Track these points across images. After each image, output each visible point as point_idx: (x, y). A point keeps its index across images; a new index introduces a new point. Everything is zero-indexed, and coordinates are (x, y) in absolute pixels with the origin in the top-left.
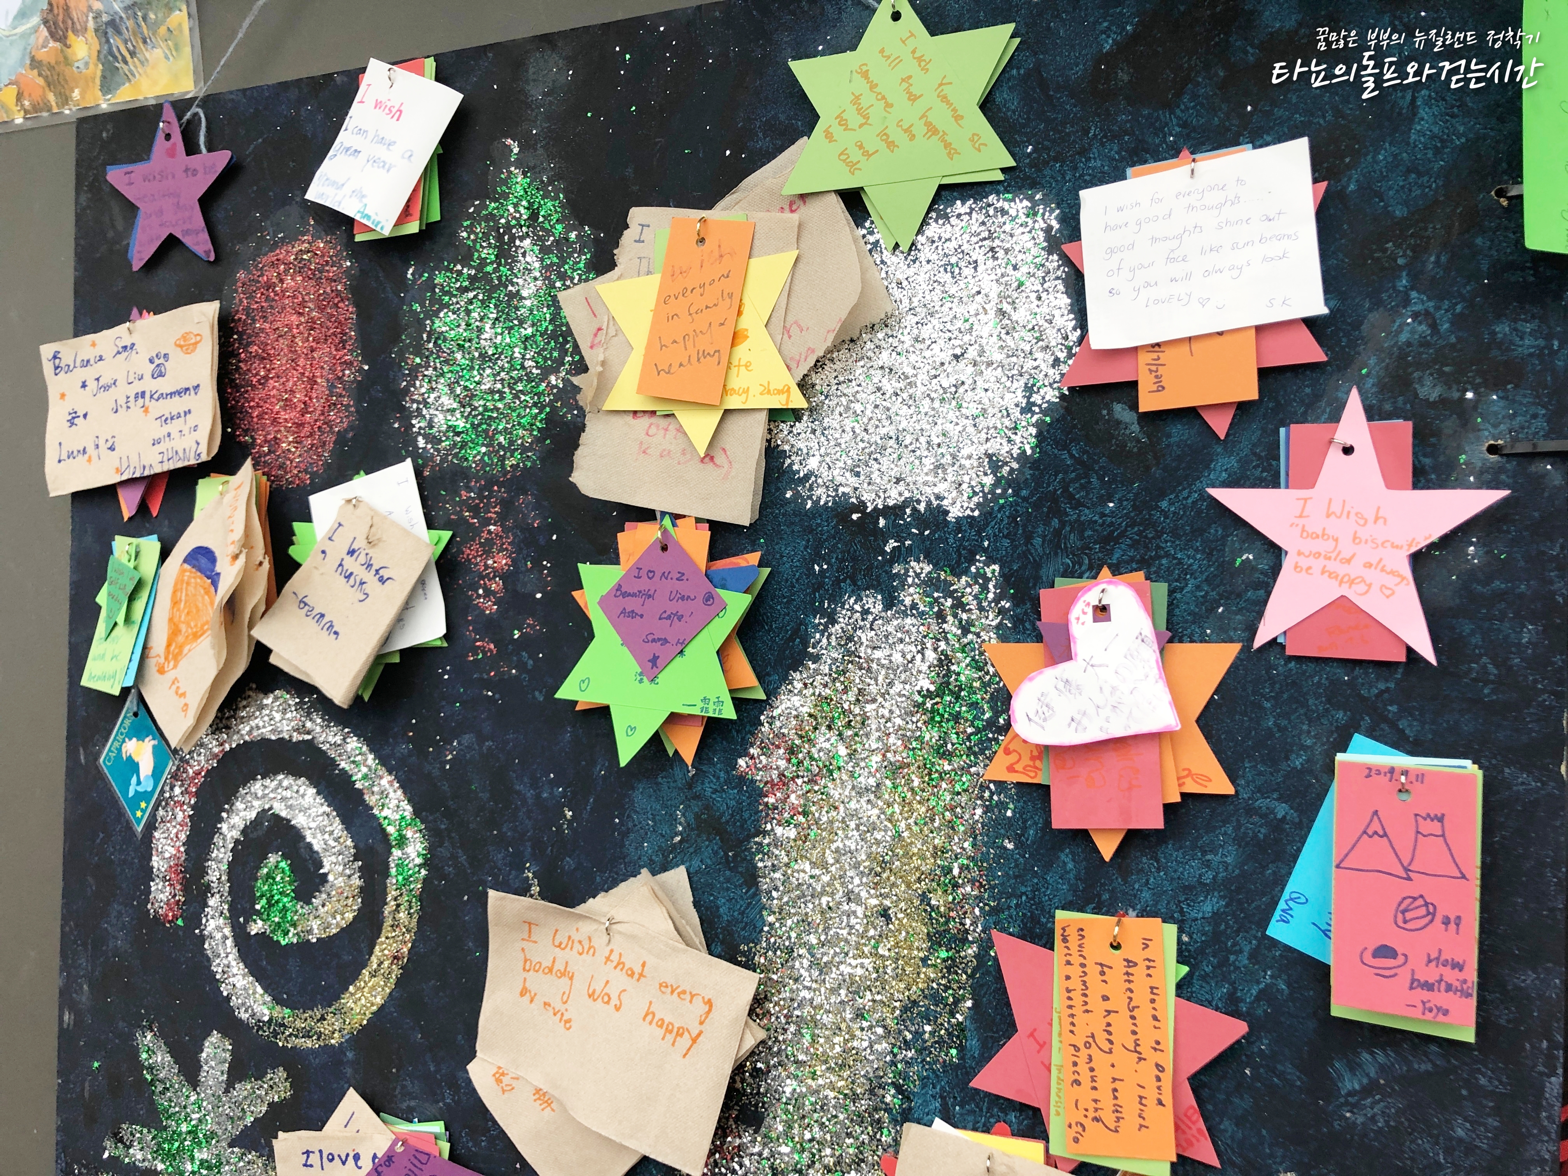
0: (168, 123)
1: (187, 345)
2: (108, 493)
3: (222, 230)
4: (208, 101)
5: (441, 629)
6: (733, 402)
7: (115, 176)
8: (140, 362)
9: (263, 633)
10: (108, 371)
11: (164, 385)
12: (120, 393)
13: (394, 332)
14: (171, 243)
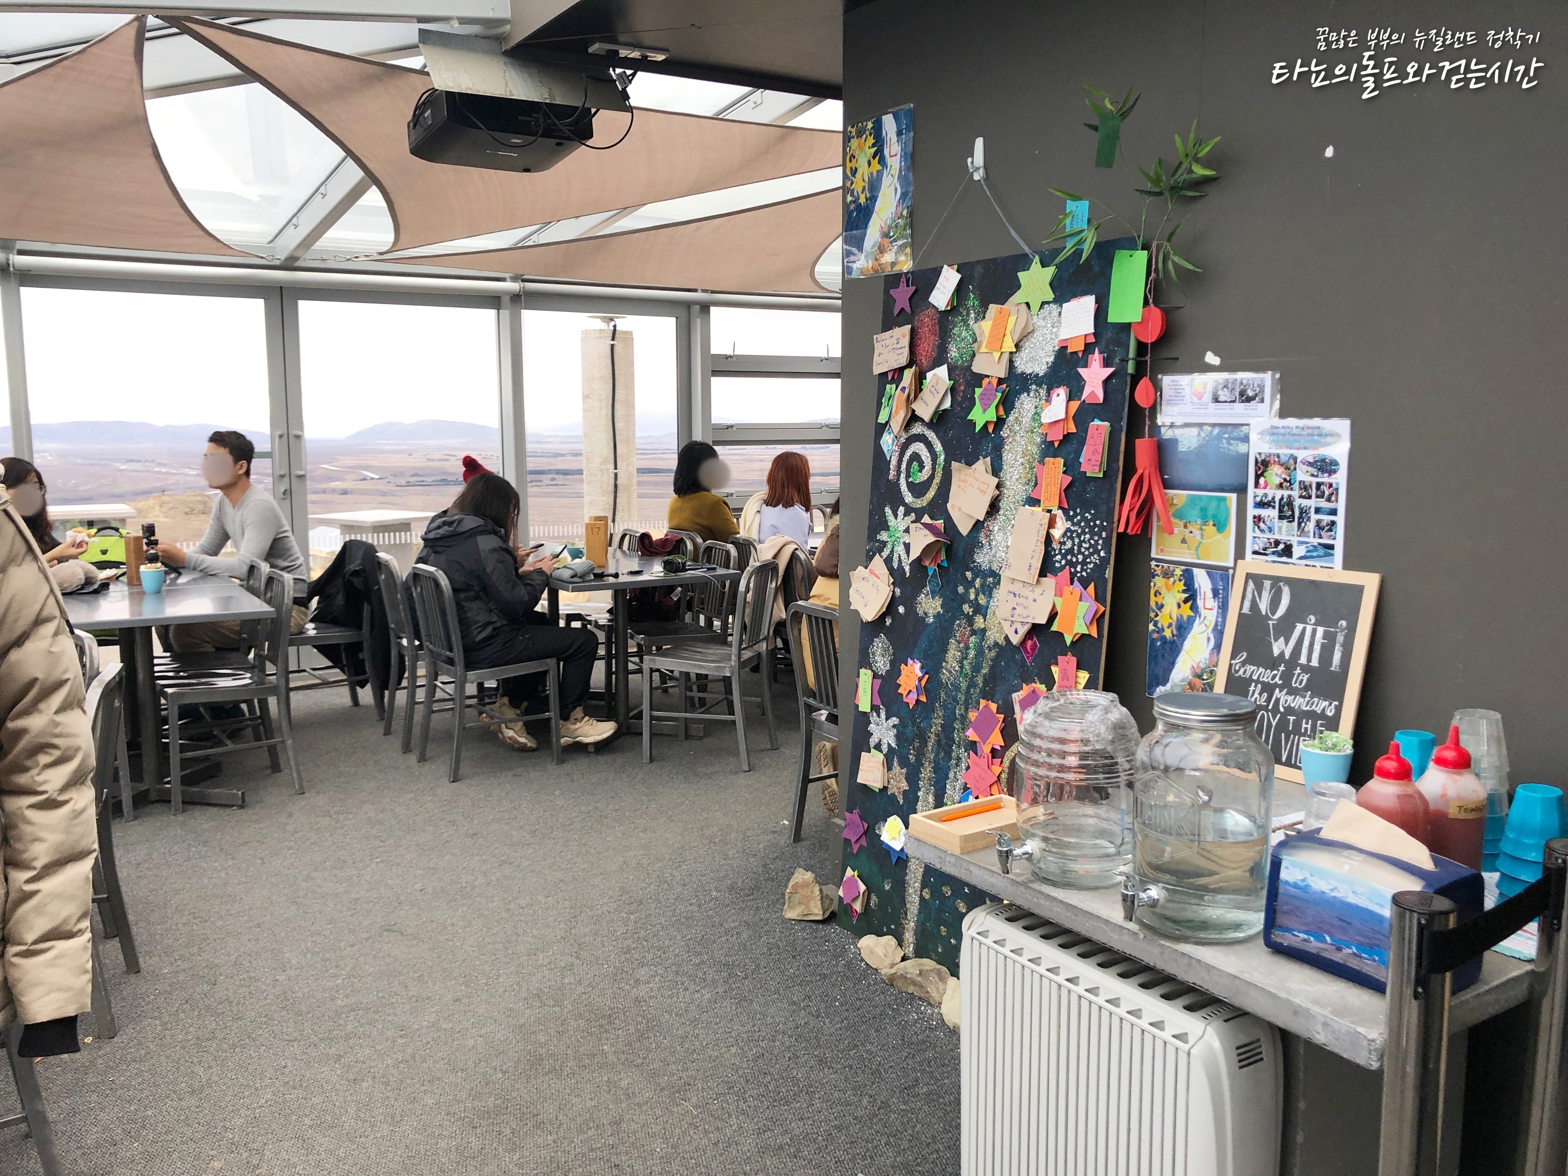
0: (903, 279)
1: (904, 336)
2: (886, 373)
3: (913, 306)
4: (912, 273)
5: (949, 404)
6: (1003, 350)
7: (892, 292)
8: (894, 340)
9: (914, 406)
10: (888, 342)
11: (899, 346)
12: (889, 348)
13: (946, 332)
14: (902, 309)
